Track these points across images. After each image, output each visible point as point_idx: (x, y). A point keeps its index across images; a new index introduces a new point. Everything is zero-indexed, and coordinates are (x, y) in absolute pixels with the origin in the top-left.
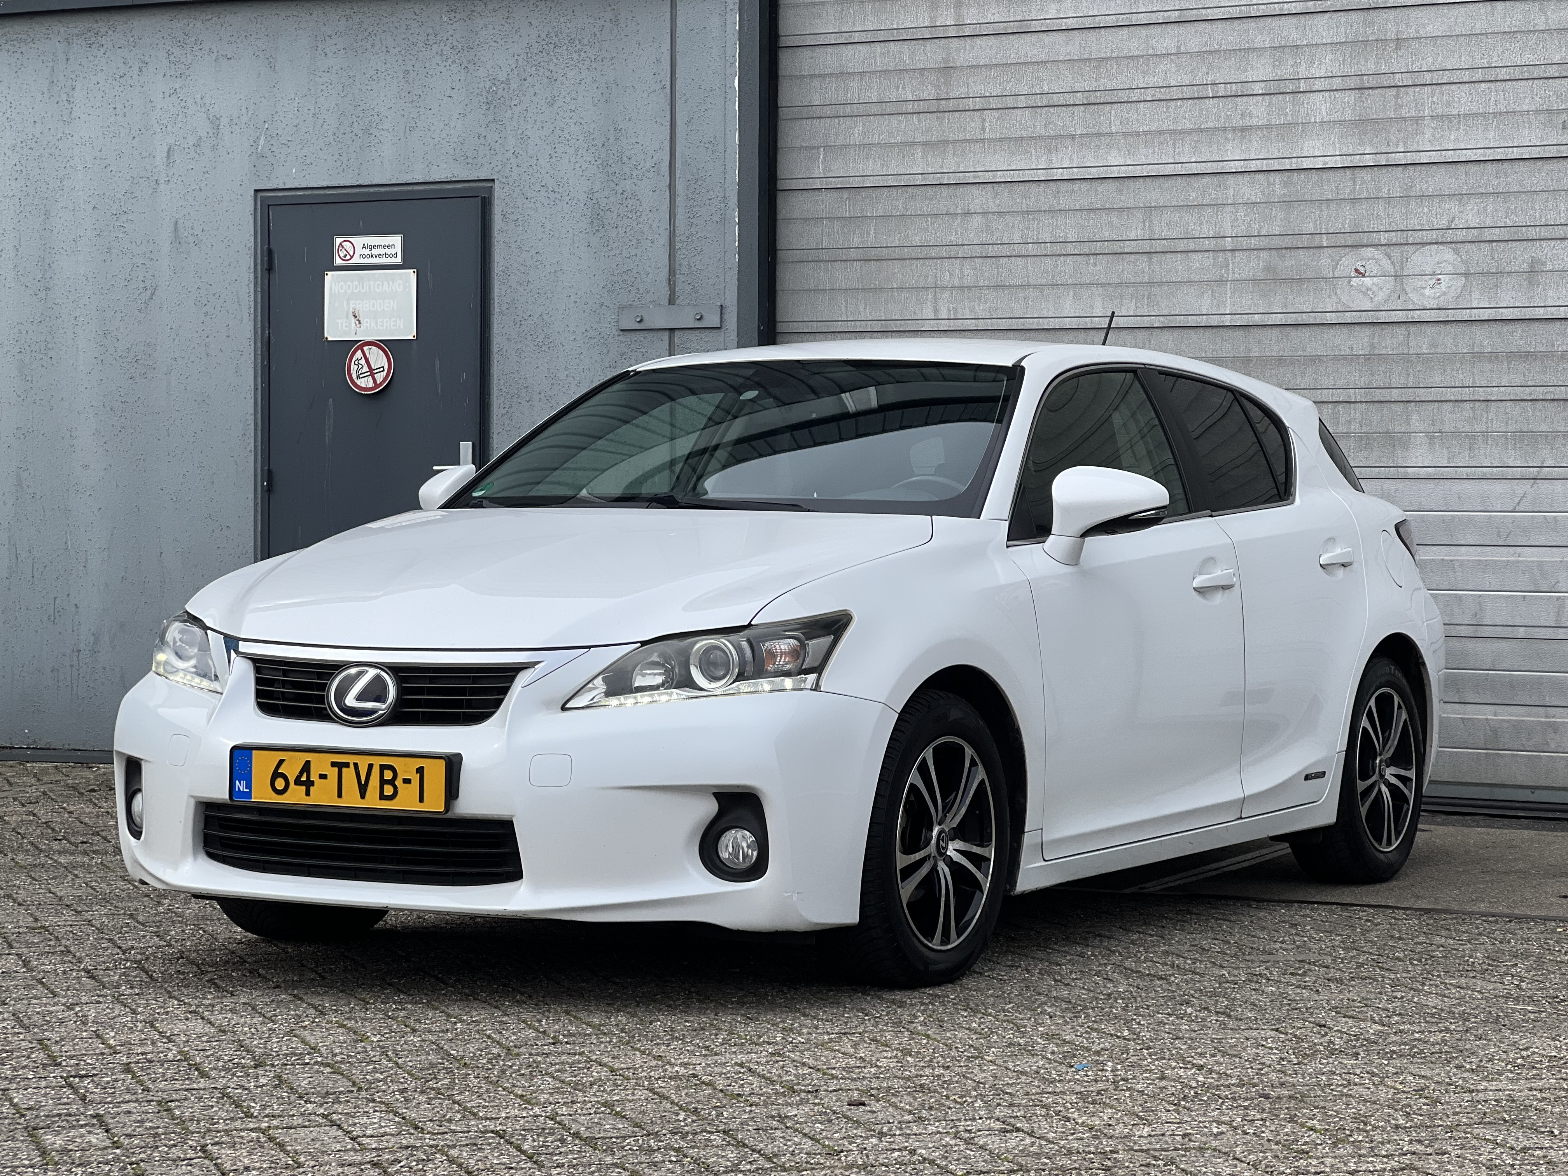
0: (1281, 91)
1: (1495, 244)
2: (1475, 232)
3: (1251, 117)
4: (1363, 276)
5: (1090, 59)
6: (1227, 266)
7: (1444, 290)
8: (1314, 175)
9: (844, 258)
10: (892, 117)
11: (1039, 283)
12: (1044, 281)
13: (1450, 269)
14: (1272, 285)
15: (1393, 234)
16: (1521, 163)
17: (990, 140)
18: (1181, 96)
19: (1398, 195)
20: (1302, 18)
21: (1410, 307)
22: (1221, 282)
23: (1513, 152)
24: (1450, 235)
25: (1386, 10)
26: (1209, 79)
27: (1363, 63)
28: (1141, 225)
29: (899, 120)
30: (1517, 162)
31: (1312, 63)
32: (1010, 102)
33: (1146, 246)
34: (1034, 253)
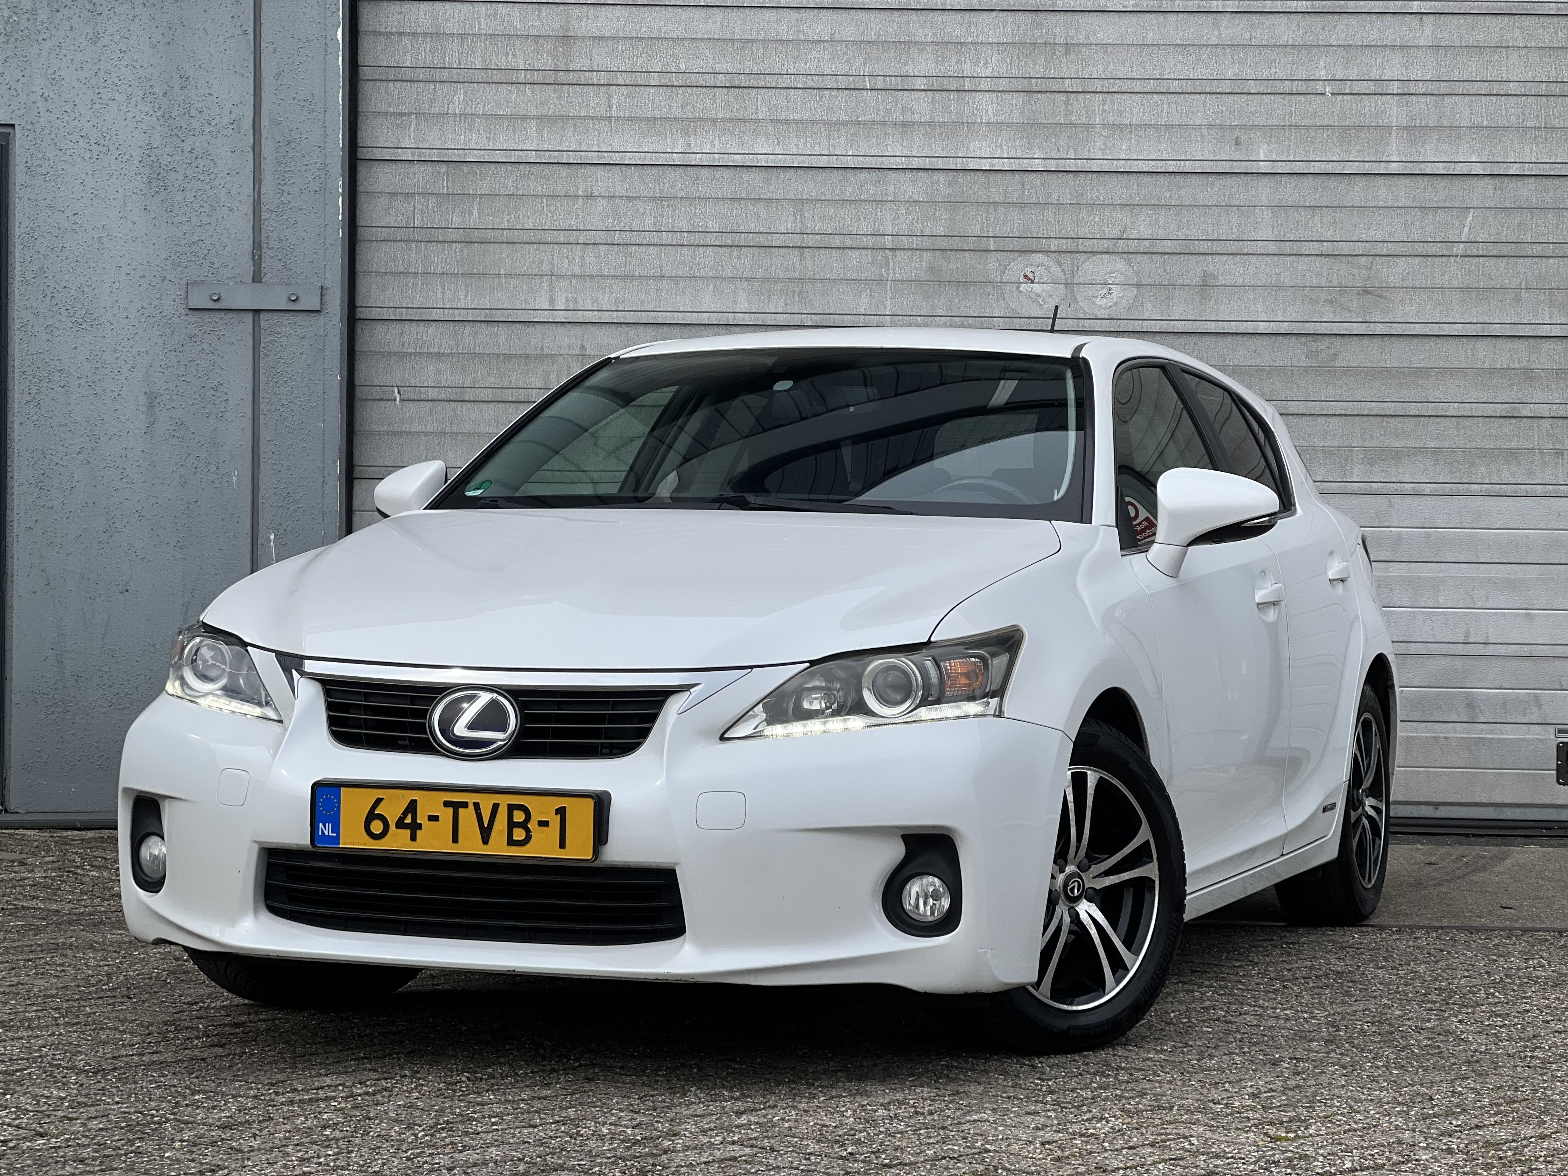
0: (945, 88)
1: (1167, 256)
2: (1146, 243)
3: (913, 113)
4: (1032, 282)
5: (732, 40)
6: (888, 264)
7: (1115, 300)
8: (981, 176)
9: (441, 239)
10: (500, 86)
11: (674, 274)
12: (680, 273)
13: (1121, 279)
14: (936, 287)
15: (1064, 241)
16: (1194, 176)
17: (618, 118)
18: (835, 86)
19: (1068, 201)
20: (967, 15)
21: (1081, 316)
22: (880, 281)
23: (1185, 165)
24: (1121, 245)
25: (1055, 14)
26: (867, 70)
27: (1031, 65)
28: (791, 218)
29: (509, 91)
30: (1190, 176)
31: (977, 62)
32: (641, 79)
33: (797, 240)
34: (668, 242)
